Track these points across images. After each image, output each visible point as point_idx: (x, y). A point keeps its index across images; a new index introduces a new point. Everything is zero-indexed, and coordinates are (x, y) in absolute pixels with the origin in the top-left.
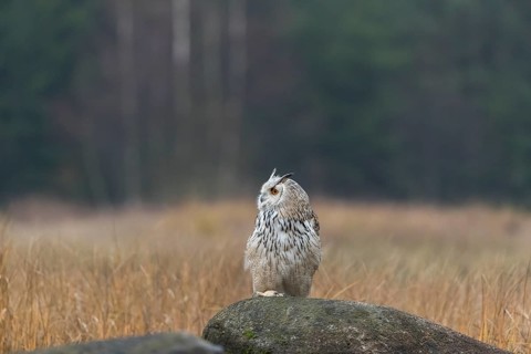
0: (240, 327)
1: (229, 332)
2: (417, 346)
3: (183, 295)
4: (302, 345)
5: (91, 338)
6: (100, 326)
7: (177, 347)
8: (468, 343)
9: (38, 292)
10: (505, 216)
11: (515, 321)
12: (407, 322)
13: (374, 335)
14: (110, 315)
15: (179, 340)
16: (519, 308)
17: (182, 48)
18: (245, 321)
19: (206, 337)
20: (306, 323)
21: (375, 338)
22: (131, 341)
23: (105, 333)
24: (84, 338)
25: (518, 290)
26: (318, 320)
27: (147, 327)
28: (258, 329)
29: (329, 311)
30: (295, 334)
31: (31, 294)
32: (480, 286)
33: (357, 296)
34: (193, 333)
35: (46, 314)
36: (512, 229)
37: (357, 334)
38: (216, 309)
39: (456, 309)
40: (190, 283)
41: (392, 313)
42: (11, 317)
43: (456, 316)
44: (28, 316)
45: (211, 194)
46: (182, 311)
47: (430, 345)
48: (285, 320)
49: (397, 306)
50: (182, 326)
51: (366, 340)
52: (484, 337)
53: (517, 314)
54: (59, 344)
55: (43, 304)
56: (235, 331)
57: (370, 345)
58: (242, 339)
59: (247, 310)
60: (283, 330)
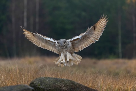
0: (37, 84)
1: (35, 85)
2: (75, 88)
4: (50, 88)
5: (5, 86)
7: (24, 88)
8: (85, 87)
10: (94, 60)
12: (73, 83)
13: (66, 86)
15: (25, 86)
18: (38, 82)
19: (30, 86)
20: (51, 83)
22: (14, 86)
26: (54, 82)
27: (17, 83)
28: (41, 84)
29: (56, 80)
30: (49, 85)
34: (27, 85)
36: (95, 63)
37: (62, 85)
38: (32, 80)
40: (27, 74)
45: (31, 55)
47: (78, 88)
48: (47, 82)
51: (64, 87)
52: (90, 87)
56: (36, 84)
57: (65, 88)
58: (38, 86)
59: (39, 80)
60: (46, 84)
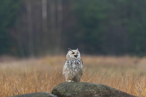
0: (62, 91)
1: (59, 92)
2: (110, 95)
3: (46, 82)
4: (79, 95)
5: (21, 94)
6: (23, 91)
7: (45, 96)
8: (124, 94)
9: (6, 81)
10: (135, 59)
11: (137, 88)
12: (107, 88)
13: (98, 92)
14: (26, 87)
15: (45, 94)
16: (138, 84)
17: (45, 14)
18: (63, 88)
19: (52, 93)
20: (80, 89)
21: (99, 93)
23: (24, 92)
24: (19, 94)
25: (138, 79)
26: (83, 88)
27: (36, 91)
28: (66, 91)
29: (86, 86)
30: (77, 92)
31: (4, 82)
32: (127, 78)
33: (94, 81)
34: (49, 92)
35: (8, 87)
36: (136, 63)
37: (94, 92)
38: (55, 85)
39: (121, 85)
40: (48, 78)
41: (103, 86)
43: (121, 86)
44: (3, 88)
46: (46, 86)
47: (114, 95)
48: (74, 88)
49: (105, 84)
50: (46, 90)
51: (96, 93)
52: (129, 92)
53: (137, 86)
54: (12, 95)
55: (8, 85)
56: (60, 91)
57: (97, 95)
58: (62, 94)
59: (63, 85)
60: (73, 91)
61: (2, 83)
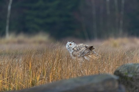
0: (124, 72)
1: (121, 73)
5: (84, 75)
14: (89, 69)
19: (115, 74)
24: (82, 75)
27: (99, 72)
28: (129, 72)
38: (117, 67)
42: (63, 70)
44: (67, 69)
54: (75, 77)
55: (71, 66)
58: (124, 75)
59: (126, 67)
60: (135, 72)
61: (66, 65)
